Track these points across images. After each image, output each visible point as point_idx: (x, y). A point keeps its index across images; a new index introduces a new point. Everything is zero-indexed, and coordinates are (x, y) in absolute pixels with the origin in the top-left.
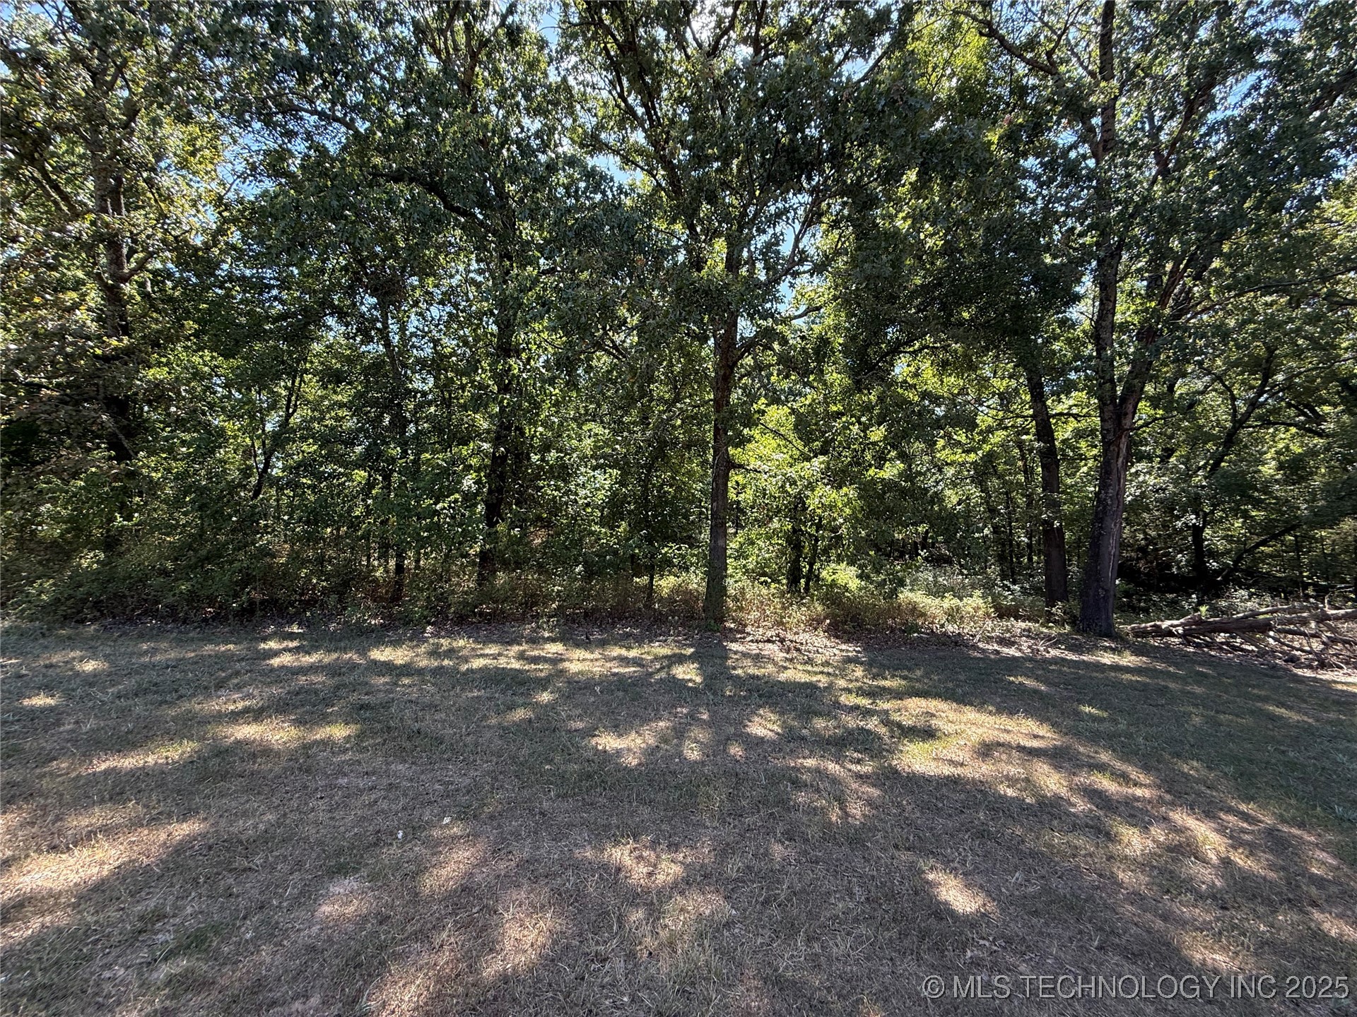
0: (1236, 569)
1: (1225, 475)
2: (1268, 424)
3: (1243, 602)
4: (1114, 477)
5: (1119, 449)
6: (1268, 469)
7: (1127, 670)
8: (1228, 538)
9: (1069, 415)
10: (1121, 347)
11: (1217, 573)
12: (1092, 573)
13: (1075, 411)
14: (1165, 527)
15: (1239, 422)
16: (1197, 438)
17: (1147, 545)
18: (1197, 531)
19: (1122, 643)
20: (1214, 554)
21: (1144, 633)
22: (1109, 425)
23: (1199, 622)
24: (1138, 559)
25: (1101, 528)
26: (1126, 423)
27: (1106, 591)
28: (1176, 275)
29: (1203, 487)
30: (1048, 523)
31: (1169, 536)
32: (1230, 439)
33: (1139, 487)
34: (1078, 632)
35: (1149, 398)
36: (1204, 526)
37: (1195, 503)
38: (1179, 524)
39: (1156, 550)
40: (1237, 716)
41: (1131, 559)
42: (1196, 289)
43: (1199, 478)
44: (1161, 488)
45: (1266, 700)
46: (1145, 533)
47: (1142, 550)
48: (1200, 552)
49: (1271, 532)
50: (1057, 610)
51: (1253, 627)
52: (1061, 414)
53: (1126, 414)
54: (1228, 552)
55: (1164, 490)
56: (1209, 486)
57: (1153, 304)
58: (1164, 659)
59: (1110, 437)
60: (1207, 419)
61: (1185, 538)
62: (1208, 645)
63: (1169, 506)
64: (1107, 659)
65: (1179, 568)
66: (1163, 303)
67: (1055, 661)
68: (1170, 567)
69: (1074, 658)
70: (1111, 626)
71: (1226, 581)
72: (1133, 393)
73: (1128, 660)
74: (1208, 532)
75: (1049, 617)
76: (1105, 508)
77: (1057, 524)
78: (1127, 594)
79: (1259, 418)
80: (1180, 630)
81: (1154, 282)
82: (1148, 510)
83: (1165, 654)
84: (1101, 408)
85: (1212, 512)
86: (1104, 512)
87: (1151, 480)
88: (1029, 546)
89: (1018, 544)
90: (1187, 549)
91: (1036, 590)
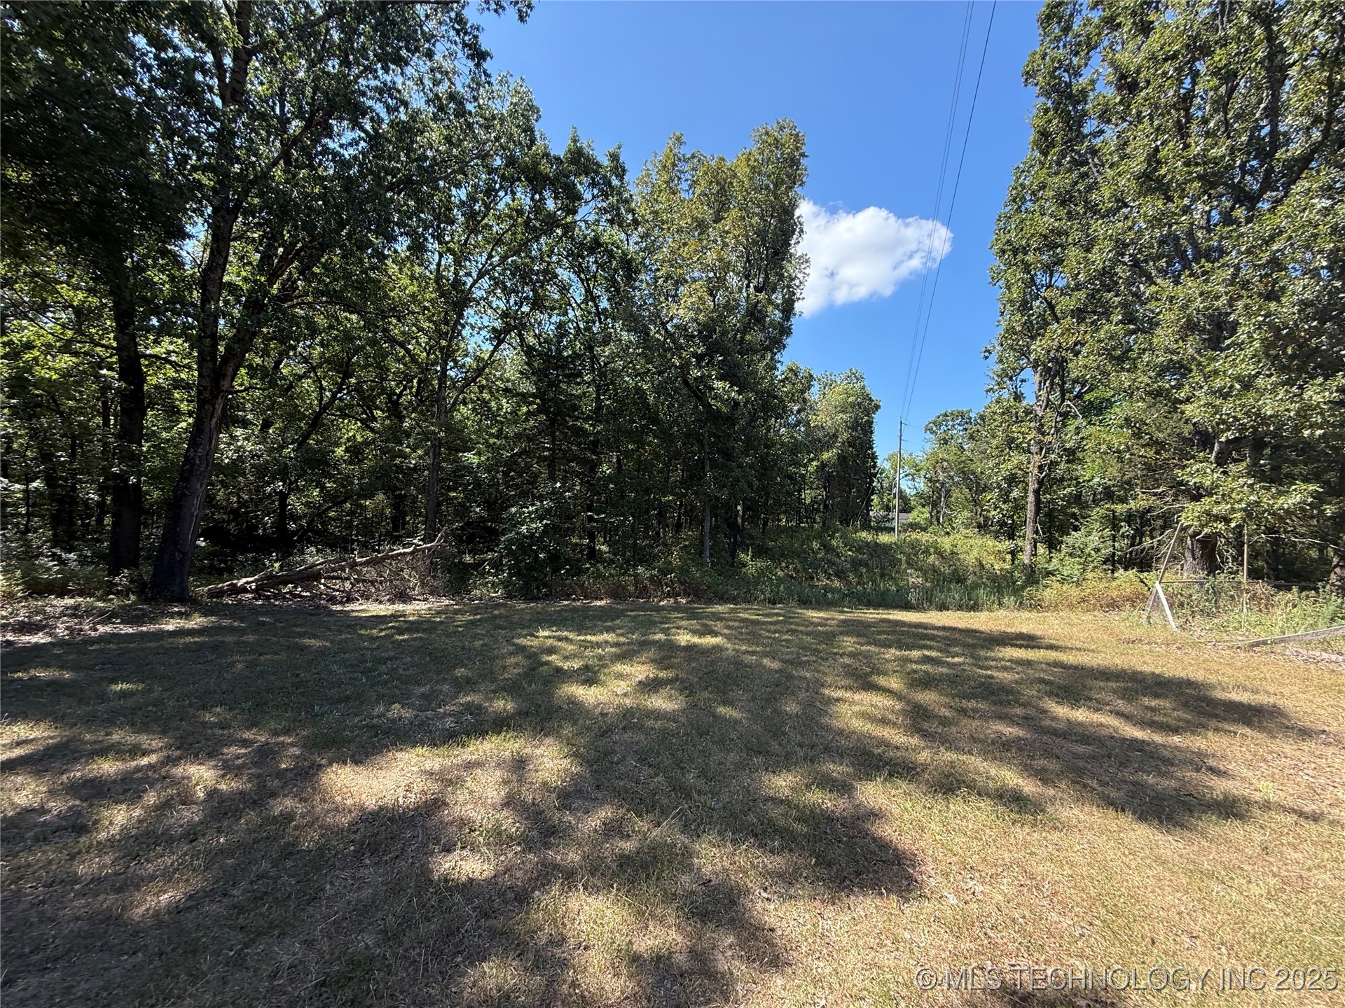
0: (309, 530)
1: (309, 449)
2: (344, 416)
3: (313, 557)
4: (205, 436)
5: (214, 409)
6: (340, 451)
7: (191, 632)
8: (307, 504)
9: (167, 361)
10: (225, 305)
11: (294, 533)
12: (172, 537)
13: (173, 358)
14: (257, 491)
15: (324, 408)
16: (293, 416)
17: (240, 508)
18: (283, 497)
19: (194, 605)
20: (295, 518)
21: (220, 593)
22: (206, 382)
23: (270, 577)
24: (229, 522)
25: (186, 487)
26: (225, 384)
27: (184, 554)
28: (285, 261)
29: (291, 458)
30: (123, 477)
31: (261, 500)
32: (316, 422)
33: (237, 451)
34: (145, 601)
35: (250, 367)
36: (289, 494)
37: (283, 473)
38: (269, 489)
39: (247, 513)
40: (276, 654)
41: (224, 521)
42: (299, 282)
43: (289, 450)
44: (256, 455)
45: (301, 635)
46: (239, 497)
47: (235, 512)
48: (284, 515)
49: (335, 499)
50: (122, 579)
51: (310, 577)
52: (156, 357)
53: (225, 376)
54: (305, 516)
55: (259, 457)
56: (296, 459)
57: (263, 279)
58: (233, 616)
59: (207, 395)
60: (304, 401)
61: (273, 502)
62: (275, 597)
63: (261, 471)
64: (171, 625)
65: (265, 530)
66: (271, 282)
67: (103, 638)
68: (257, 529)
69: (131, 631)
70: (185, 589)
71: (301, 540)
72: (235, 358)
73: (197, 621)
74: (292, 498)
75: (110, 588)
76: (192, 467)
77: (133, 480)
78: (211, 555)
79: (339, 409)
80: (254, 586)
81: (266, 257)
82: (244, 475)
83: (237, 611)
84: (201, 362)
85: (296, 481)
86: (191, 471)
87: (249, 447)
88: (101, 504)
89: (86, 502)
90: (274, 512)
91: (101, 556)
